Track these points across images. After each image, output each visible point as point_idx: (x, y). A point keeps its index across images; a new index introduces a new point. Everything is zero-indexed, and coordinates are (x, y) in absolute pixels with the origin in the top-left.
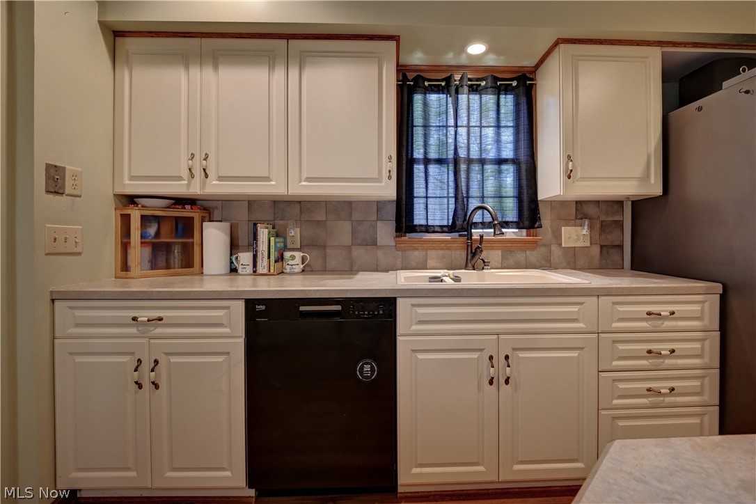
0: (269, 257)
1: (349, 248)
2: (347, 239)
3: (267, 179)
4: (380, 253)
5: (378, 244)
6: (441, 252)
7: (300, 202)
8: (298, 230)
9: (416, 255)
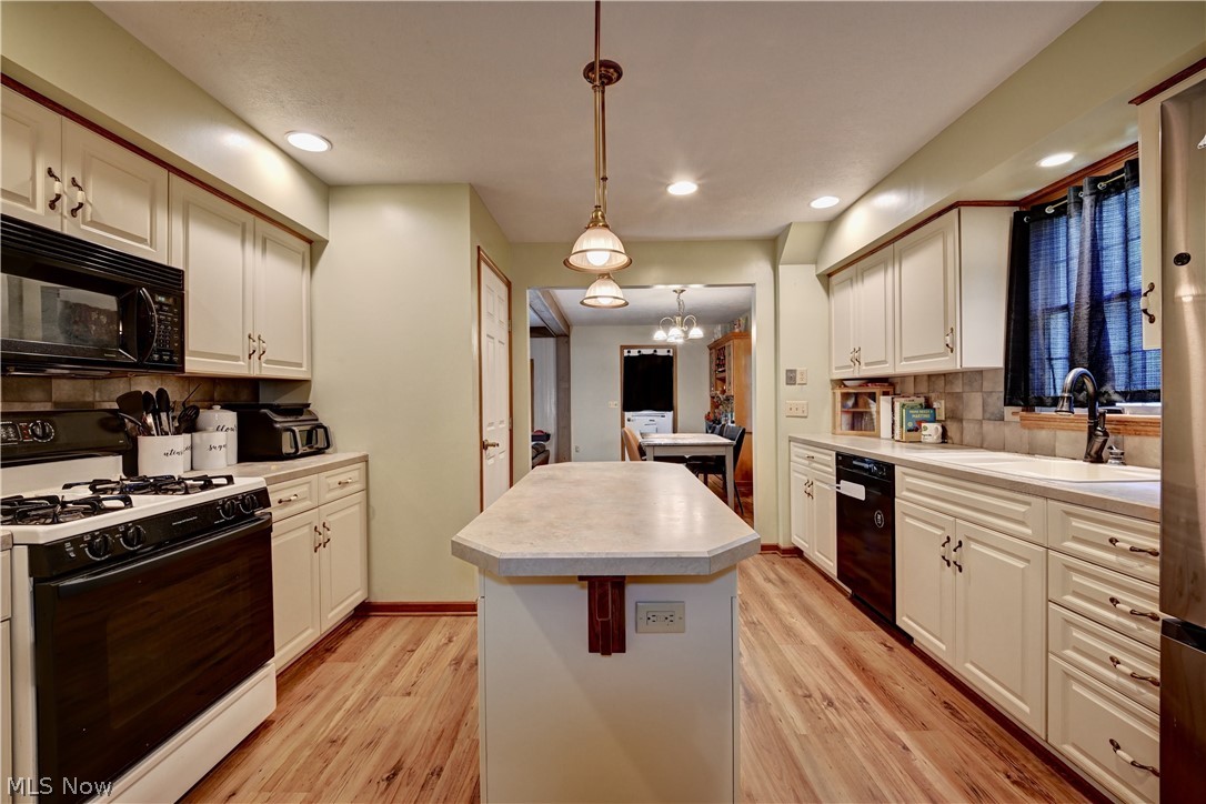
0: (902, 427)
1: (980, 422)
2: (977, 412)
3: (885, 362)
4: (1007, 430)
5: (1006, 419)
6: (1073, 434)
7: (944, 375)
8: (943, 402)
9: (1043, 435)
